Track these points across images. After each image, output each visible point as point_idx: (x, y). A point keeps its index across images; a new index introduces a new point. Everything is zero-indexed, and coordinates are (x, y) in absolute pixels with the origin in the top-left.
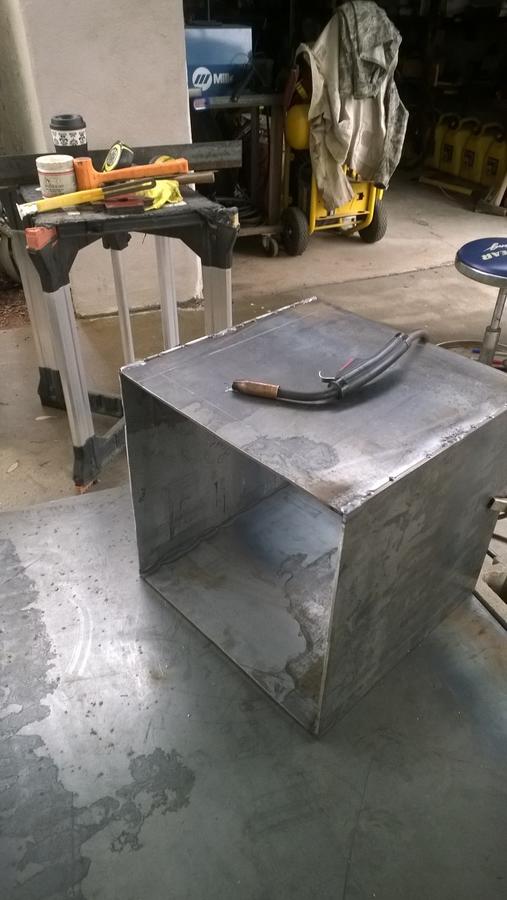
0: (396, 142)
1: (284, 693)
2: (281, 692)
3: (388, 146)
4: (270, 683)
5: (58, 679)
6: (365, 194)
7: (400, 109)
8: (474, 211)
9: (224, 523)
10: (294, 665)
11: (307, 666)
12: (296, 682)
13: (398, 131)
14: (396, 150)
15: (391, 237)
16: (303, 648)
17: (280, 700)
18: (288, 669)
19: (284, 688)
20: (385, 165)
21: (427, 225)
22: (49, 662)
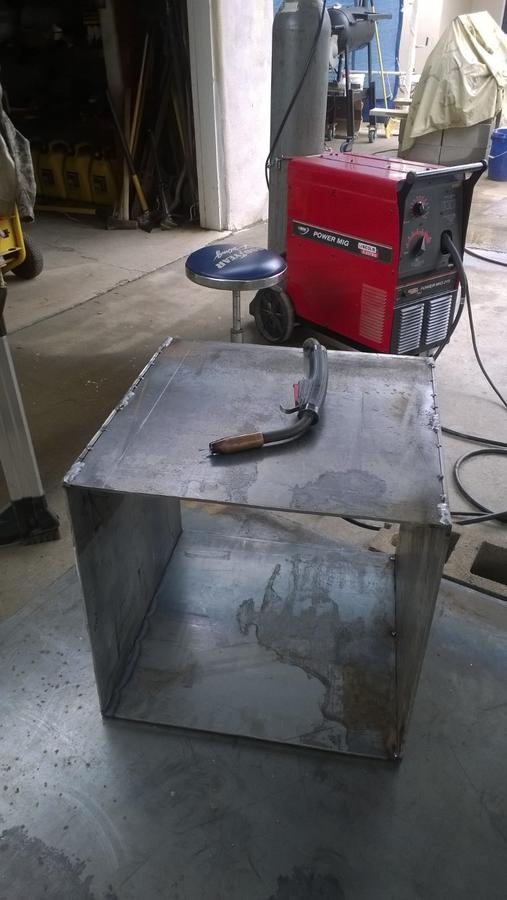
0: (27, 173)
1: (343, 741)
2: (340, 741)
3: (21, 178)
4: (323, 740)
5: (110, 887)
6: (9, 230)
7: (17, 137)
8: (106, 229)
9: (148, 611)
10: (329, 709)
11: (340, 702)
12: (344, 723)
13: (24, 161)
14: (30, 181)
15: (50, 268)
16: (323, 689)
17: (345, 750)
18: (328, 716)
19: (339, 736)
20: (25, 196)
21: (72, 250)
22: (82, 878)
